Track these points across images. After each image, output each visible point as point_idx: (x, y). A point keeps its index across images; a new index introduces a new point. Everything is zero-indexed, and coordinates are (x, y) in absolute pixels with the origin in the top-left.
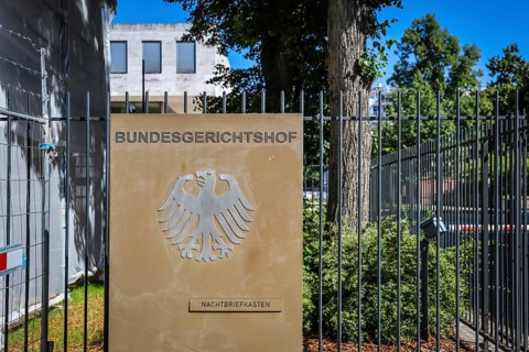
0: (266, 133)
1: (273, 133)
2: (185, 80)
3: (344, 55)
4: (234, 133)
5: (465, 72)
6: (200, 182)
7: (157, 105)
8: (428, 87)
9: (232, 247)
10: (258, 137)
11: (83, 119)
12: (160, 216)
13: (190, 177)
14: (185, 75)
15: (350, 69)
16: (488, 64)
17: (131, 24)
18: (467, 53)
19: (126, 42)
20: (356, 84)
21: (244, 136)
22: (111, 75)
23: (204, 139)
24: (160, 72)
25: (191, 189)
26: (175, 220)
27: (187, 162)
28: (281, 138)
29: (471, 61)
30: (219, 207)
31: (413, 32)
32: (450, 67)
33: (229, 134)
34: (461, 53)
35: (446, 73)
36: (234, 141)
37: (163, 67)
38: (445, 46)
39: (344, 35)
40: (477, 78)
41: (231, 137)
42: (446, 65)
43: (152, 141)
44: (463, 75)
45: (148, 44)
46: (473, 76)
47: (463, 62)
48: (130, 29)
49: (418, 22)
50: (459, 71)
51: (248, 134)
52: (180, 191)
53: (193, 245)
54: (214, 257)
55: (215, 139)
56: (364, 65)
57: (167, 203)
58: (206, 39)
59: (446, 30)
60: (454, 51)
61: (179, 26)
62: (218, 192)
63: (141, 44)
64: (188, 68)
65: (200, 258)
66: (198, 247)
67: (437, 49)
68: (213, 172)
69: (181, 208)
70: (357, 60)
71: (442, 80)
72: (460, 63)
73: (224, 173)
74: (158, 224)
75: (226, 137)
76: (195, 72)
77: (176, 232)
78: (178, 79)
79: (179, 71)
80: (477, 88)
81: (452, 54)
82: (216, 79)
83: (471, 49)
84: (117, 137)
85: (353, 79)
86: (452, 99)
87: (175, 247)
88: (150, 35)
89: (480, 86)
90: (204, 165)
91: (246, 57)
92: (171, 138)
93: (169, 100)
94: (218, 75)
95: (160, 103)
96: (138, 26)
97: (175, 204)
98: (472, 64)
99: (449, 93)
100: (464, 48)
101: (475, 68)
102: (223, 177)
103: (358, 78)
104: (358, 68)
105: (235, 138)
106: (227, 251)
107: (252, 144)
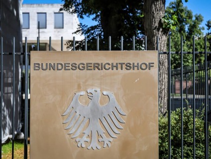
0: (133, 64)
1: (138, 64)
2: (59, 32)
3: (154, 17)
4: (112, 64)
5: (196, 28)
6: (90, 96)
7: (44, 45)
8: (179, 35)
9: (111, 140)
10: (129, 66)
11: (11, 54)
12: (63, 119)
13: (83, 93)
14: (59, 30)
15: (157, 24)
16: (207, 23)
17: (31, 4)
18: (197, 18)
19: (28, 13)
20: (160, 33)
21: (119, 66)
22: (23, 30)
23: (92, 68)
24: (46, 28)
25: (84, 101)
26: (74, 122)
27: (81, 83)
28: (144, 66)
29: (199, 22)
30: (102, 113)
31: (170, 8)
32: (188, 25)
33: (109, 64)
34: (194, 19)
35: (187, 28)
36: (112, 69)
37: (47, 26)
38: (186, 15)
39: (153, 6)
40: (202, 31)
41: (110, 66)
42: (186, 24)
43: (58, 69)
44: (195, 29)
45: (40, 14)
46: (200, 30)
47: (195, 23)
48: (31, 7)
49: (172, 3)
50: (193, 27)
51: (121, 64)
52: (76, 102)
53: (85, 138)
54: (99, 147)
55: (100, 67)
56: (165, 22)
57: (68, 111)
58: (71, 10)
59: (186, 7)
60: (190, 17)
61: (55, 5)
62: (101, 103)
63: (36, 14)
64: (60, 26)
65: (90, 148)
66: (88, 140)
67: (182, 16)
68: (98, 90)
69: (78, 114)
70: (161, 20)
71: (184, 31)
72: (193, 23)
73: (106, 90)
74: (62, 125)
75: (107, 66)
76: (63, 28)
77: (73, 130)
78: (55, 31)
79: (55, 28)
80: (201, 35)
81: (189, 18)
82: (77, 31)
83: (199, 16)
84: (35, 67)
85: (158, 30)
86: (189, 41)
87: (74, 140)
88: (41, 10)
89: (203, 35)
90: (92, 85)
91: (93, 20)
92: (71, 67)
93: (52, 42)
94: (79, 29)
95: (46, 44)
96: (35, 5)
97: (73, 111)
98: (199, 24)
99: (188, 38)
100: (195, 16)
101: (200, 26)
102: (105, 93)
103: (161, 29)
104: (160, 24)
105: (113, 66)
106: (108, 143)
107: (124, 71)
